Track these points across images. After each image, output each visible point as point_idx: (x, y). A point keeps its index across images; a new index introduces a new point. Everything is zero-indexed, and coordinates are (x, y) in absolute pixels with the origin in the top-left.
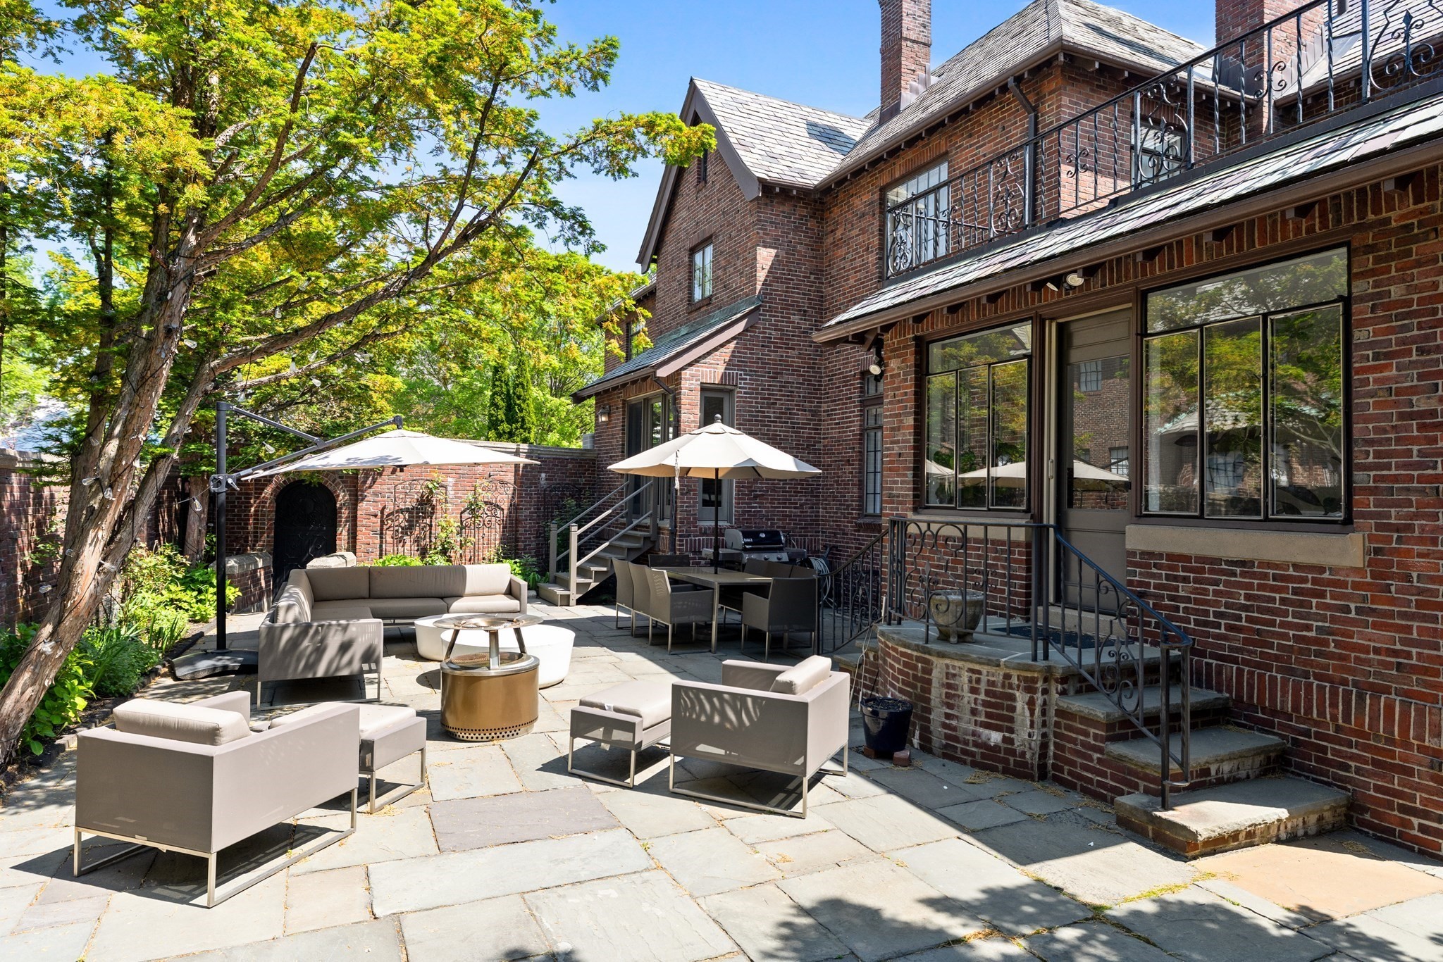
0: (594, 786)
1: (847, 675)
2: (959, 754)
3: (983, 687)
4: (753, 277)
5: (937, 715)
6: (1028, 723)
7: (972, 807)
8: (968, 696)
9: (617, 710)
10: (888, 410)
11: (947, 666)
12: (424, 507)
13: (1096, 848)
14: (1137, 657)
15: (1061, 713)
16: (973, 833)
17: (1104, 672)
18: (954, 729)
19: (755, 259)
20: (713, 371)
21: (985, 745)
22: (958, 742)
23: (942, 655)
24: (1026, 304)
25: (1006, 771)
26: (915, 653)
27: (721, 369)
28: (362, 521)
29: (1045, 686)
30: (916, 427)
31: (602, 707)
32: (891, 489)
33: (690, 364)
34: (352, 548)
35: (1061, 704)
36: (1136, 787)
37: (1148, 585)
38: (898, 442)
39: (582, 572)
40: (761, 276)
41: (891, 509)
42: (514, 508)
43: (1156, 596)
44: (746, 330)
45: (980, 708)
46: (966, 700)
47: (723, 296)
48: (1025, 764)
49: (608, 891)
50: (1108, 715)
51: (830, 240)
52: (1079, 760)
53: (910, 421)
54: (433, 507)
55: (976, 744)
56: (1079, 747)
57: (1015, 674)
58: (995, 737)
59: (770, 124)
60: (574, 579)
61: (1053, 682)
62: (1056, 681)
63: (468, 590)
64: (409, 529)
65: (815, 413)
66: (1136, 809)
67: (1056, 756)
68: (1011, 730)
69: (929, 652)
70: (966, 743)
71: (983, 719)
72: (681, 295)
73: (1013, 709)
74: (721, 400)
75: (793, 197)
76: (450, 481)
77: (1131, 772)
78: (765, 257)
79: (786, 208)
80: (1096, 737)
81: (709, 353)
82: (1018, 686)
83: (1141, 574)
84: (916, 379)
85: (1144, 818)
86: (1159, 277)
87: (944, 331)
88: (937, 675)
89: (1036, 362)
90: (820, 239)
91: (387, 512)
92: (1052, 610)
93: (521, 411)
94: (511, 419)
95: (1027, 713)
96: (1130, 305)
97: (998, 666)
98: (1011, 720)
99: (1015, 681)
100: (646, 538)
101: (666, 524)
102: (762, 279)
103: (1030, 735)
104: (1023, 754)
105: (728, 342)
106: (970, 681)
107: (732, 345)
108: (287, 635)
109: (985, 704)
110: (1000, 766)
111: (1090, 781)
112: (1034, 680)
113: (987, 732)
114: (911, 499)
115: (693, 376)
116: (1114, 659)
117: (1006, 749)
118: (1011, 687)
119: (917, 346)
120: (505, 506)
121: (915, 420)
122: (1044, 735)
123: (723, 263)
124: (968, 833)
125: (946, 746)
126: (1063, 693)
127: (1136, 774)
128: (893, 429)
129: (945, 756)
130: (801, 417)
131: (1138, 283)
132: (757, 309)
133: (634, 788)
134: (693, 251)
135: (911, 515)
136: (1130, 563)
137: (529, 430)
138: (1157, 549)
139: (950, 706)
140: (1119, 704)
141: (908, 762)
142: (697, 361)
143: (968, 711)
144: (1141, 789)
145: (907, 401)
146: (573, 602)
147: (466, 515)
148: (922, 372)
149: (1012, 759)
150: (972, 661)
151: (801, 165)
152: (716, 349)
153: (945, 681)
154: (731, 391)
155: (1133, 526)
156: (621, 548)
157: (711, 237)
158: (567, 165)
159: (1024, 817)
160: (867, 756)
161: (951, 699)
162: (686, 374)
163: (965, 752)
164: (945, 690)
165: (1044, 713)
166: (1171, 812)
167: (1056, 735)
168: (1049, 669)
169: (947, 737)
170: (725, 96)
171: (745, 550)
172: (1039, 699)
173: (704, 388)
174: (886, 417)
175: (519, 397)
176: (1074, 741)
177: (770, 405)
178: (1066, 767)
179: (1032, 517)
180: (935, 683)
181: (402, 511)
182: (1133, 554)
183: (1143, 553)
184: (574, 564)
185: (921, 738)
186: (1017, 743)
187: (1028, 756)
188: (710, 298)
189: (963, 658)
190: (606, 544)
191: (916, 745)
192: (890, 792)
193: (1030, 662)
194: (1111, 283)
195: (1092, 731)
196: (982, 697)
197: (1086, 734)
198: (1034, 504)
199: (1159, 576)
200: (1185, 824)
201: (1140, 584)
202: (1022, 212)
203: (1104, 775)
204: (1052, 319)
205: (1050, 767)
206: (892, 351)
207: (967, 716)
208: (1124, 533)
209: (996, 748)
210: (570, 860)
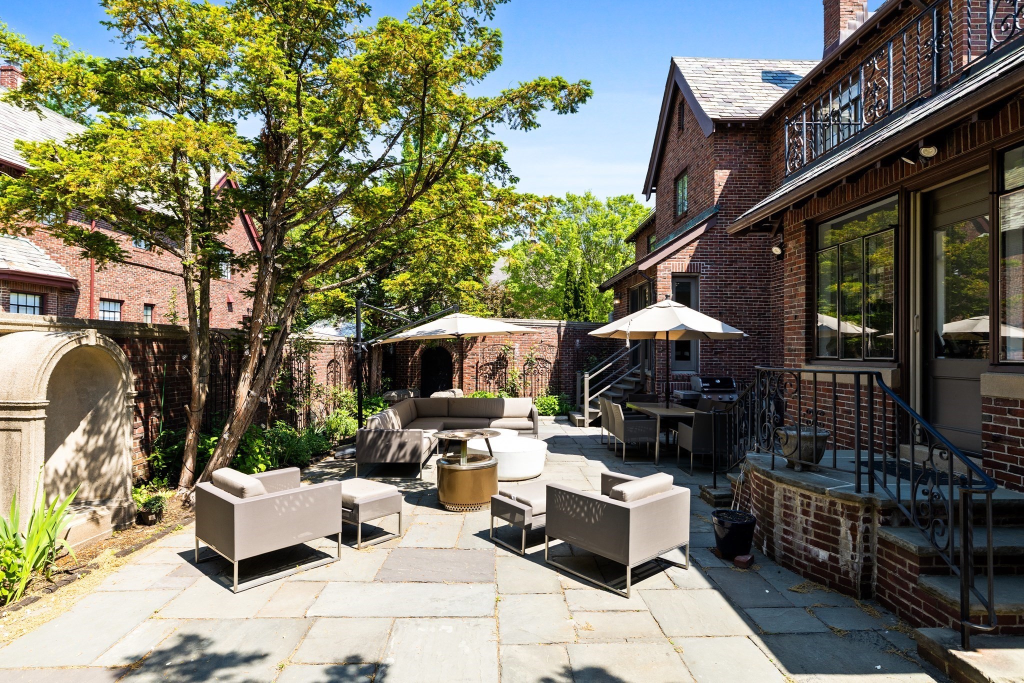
0: (501, 551)
1: (688, 490)
2: (794, 565)
3: (812, 510)
4: (712, 193)
5: (778, 529)
6: (851, 547)
7: (779, 613)
8: (800, 517)
9: (519, 500)
10: (787, 282)
11: (785, 490)
12: (501, 362)
13: (882, 672)
14: (947, 497)
15: (882, 541)
16: (765, 636)
17: (919, 508)
18: (790, 543)
19: (713, 179)
20: (681, 263)
21: (814, 560)
22: (794, 555)
23: (780, 480)
24: (891, 180)
25: (832, 586)
26: (762, 477)
27: (687, 262)
28: (466, 370)
29: (867, 515)
30: (807, 294)
31: (510, 497)
32: (790, 344)
33: (664, 260)
34: (461, 387)
35: (881, 534)
36: (946, 621)
37: (1003, 430)
38: (794, 307)
39: (593, 404)
40: (718, 191)
41: (790, 360)
42: (558, 362)
43: (1010, 441)
44: (706, 232)
45: (810, 528)
46: (799, 520)
47: (694, 209)
48: (848, 582)
49: (448, 627)
50: (920, 549)
51: (775, 157)
52: (898, 587)
53: (802, 289)
54: (507, 363)
55: (807, 559)
56: (897, 575)
57: (839, 502)
58: (823, 555)
59: (730, 78)
60: (588, 409)
61: (876, 513)
62: (879, 512)
63: (505, 414)
64: (492, 376)
65: (765, 289)
66: (933, 643)
67: (879, 579)
68: (836, 551)
69: (771, 477)
70: (800, 556)
71: (812, 538)
72: (670, 212)
73: (838, 533)
74: (689, 283)
75: (744, 128)
76: (517, 345)
77: (941, 606)
78: (721, 176)
79: (738, 138)
80: (911, 568)
81: (678, 251)
82: (842, 513)
83: (995, 419)
84: (807, 255)
85: (940, 654)
86: (1012, 135)
87: (828, 213)
88: (777, 496)
89: (902, 231)
90: (767, 158)
91: (480, 364)
92: (917, 448)
93: (583, 300)
94: (577, 305)
95: (850, 538)
96: (987, 167)
97: (824, 493)
98: (836, 542)
99: (839, 508)
100: (637, 383)
101: (649, 373)
102: (719, 193)
103: (852, 557)
104: (847, 573)
105: (693, 241)
106: (802, 505)
107: (696, 244)
108: (370, 436)
109: (814, 525)
110: (827, 581)
111: (906, 607)
112: (856, 510)
113: (816, 549)
114: (804, 352)
115: (666, 268)
116: (926, 498)
117: (832, 566)
118: (836, 513)
119: (807, 228)
120: (552, 360)
121: (807, 288)
122: (867, 559)
123: (694, 186)
124: (759, 635)
125: (785, 557)
126: (885, 524)
127: (946, 610)
128: (791, 297)
129: (784, 565)
130: (753, 293)
131: (994, 144)
132: (715, 215)
133: (525, 556)
134: (676, 180)
135: (805, 367)
136: (986, 409)
137: (588, 312)
138: (1011, 396)
139: (788, 524)
140: (932, 540)
141: (748, 565)
142: (669, 257)
143: (800, 530)
144: (951, 623)
145: (800, 273)
146: (587, 424)
147: (527, 367)
148: (812, 249)
149: (837, 576)
150: (802, 487)
151: (752, 104)
152: (683, 248)
153: (783, 502)
154: (696, 277)
155: (988, 374)
156: (619, 389)
157: (686, 169)
158: (489, 128)
159: (826, 629)
160: (716, 556)
161: (787, 518)
162: (661, 267)
163: (798, 563)
164: (783, 510)
165: (866, 539)
166: (970, 653)
167: (879, 560)
168: (869, 501)
169: (785, 549)
170: (697, 65)
171: (704, 392)
172: (861, 526)
173: (675, 276)
174: (787, 287)
175: (582, 292)
176: (893, 568)
177: (726, 286)
178: (887, 591)
179: (899, 366)
180: (776, 504)
181: (488, 364)
182: (988, 400)
183: (998, 400)
184: (587, 399)
185: (768, 547)
186: (841, 563)
187: (851, 575)
188: (686, 212)
189: (795, 484)
190: (609, 386)
191: (765, 553)
192: (715, 587)
193: (853, 493)
194: (966, 148)
195: (908, 561)
196: (812, 519)
197: (903, 564)
198: (901, 354)
199: (1014, 422)
200: (978, 668)
201: (995, 428)
202: (888, 101)
203: (918, 604)
204: (916, 191)
205: (874, 588)
206: (790, 234)
207: (800, 534)
208: (979, 380)
209: (823, 564)
210: (443, 600)
